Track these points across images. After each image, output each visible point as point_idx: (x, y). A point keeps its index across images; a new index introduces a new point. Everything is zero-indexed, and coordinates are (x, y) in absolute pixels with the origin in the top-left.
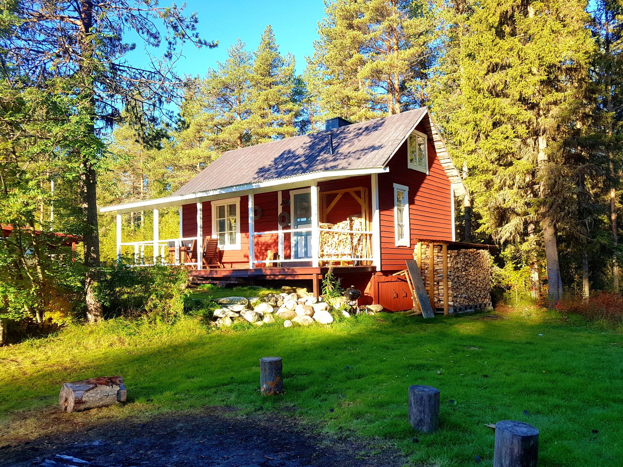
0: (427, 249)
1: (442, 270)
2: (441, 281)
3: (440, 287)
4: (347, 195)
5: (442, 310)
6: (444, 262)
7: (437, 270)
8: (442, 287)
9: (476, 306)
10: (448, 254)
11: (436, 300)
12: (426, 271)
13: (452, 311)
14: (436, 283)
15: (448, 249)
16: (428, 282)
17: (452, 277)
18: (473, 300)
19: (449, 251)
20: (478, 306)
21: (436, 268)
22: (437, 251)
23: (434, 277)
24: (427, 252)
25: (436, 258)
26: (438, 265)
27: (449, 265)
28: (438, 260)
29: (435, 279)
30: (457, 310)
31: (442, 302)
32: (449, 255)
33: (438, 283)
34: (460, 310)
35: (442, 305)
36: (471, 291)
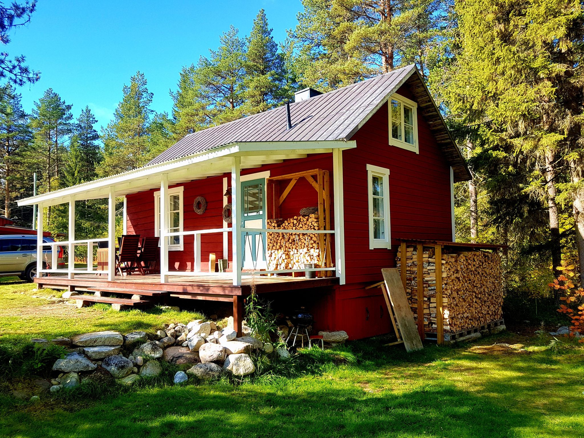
0: (414, 253)
1: (434, 282)
2: (433, 296)
3: (432, 305)
4: (302, 180)
5: (435, 336)
6: (437, 271)
7: (427, 281)
8: (435, 305)
9: (483, 328)
10: (443, 259)
11: (426, 322)
12: (413, 282)
13: (448, 338)
14: (426, 299)
15: (443, 253)
16: (416, 297)
17: (449, 291)
18: (478, 319)
19: (445, 256)
20: (486, 326)
21: (426, 279)
22: (427, 256)
23: (424, 290)
24: (414, 257)
25: (425, 265)
26: (429, 274)
27: (444, 275)
28: (429, 268)
29: (425, 293)
30: (457, 336)
31: (434, 326)
32: (444, 262)
33: (429, 299)
34: (461, 335)
35: (436, 329)
36: (476, 308)
